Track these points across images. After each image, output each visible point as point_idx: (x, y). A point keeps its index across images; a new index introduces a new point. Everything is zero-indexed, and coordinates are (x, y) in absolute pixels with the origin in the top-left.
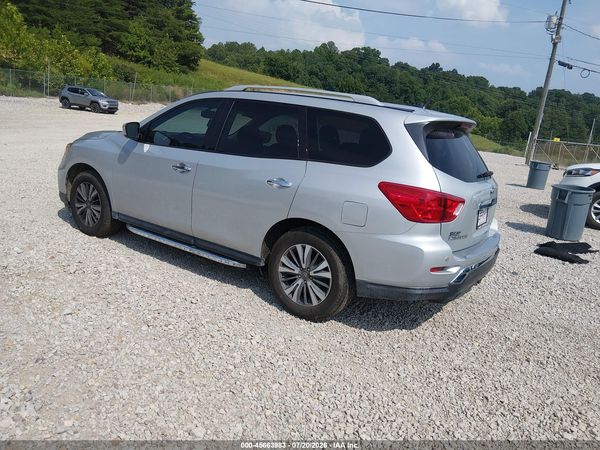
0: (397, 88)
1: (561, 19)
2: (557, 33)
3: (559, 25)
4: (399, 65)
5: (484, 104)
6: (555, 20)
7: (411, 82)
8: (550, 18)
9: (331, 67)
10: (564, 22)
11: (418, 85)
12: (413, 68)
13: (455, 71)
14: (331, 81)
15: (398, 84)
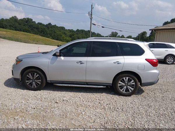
0: (40, 30)
1: (91, 13)
2: (91, 16)
3: (91, 14)
4: (38, 23)
5: (66, 34)
6: (90, 13)
7: (44, 28)
8: (89, 12)
9: (17, 24)
10: (92, 13)
11: (46, 29)
12: (43, 24)
13: (55, 25)
14: (18, 28)
15: (40, 29)
